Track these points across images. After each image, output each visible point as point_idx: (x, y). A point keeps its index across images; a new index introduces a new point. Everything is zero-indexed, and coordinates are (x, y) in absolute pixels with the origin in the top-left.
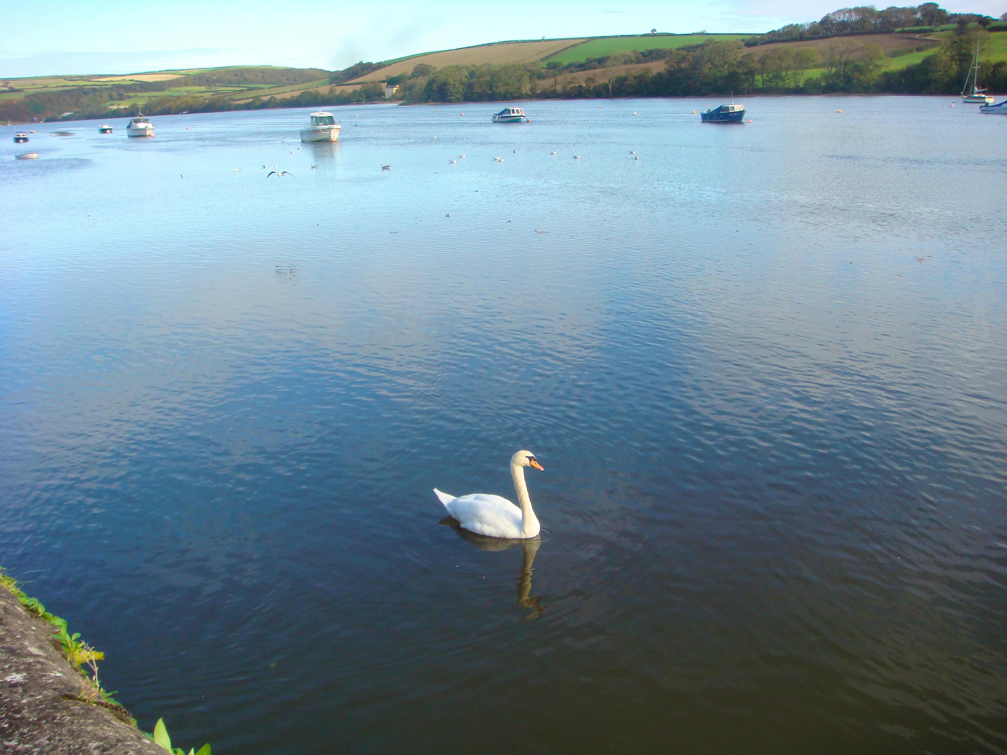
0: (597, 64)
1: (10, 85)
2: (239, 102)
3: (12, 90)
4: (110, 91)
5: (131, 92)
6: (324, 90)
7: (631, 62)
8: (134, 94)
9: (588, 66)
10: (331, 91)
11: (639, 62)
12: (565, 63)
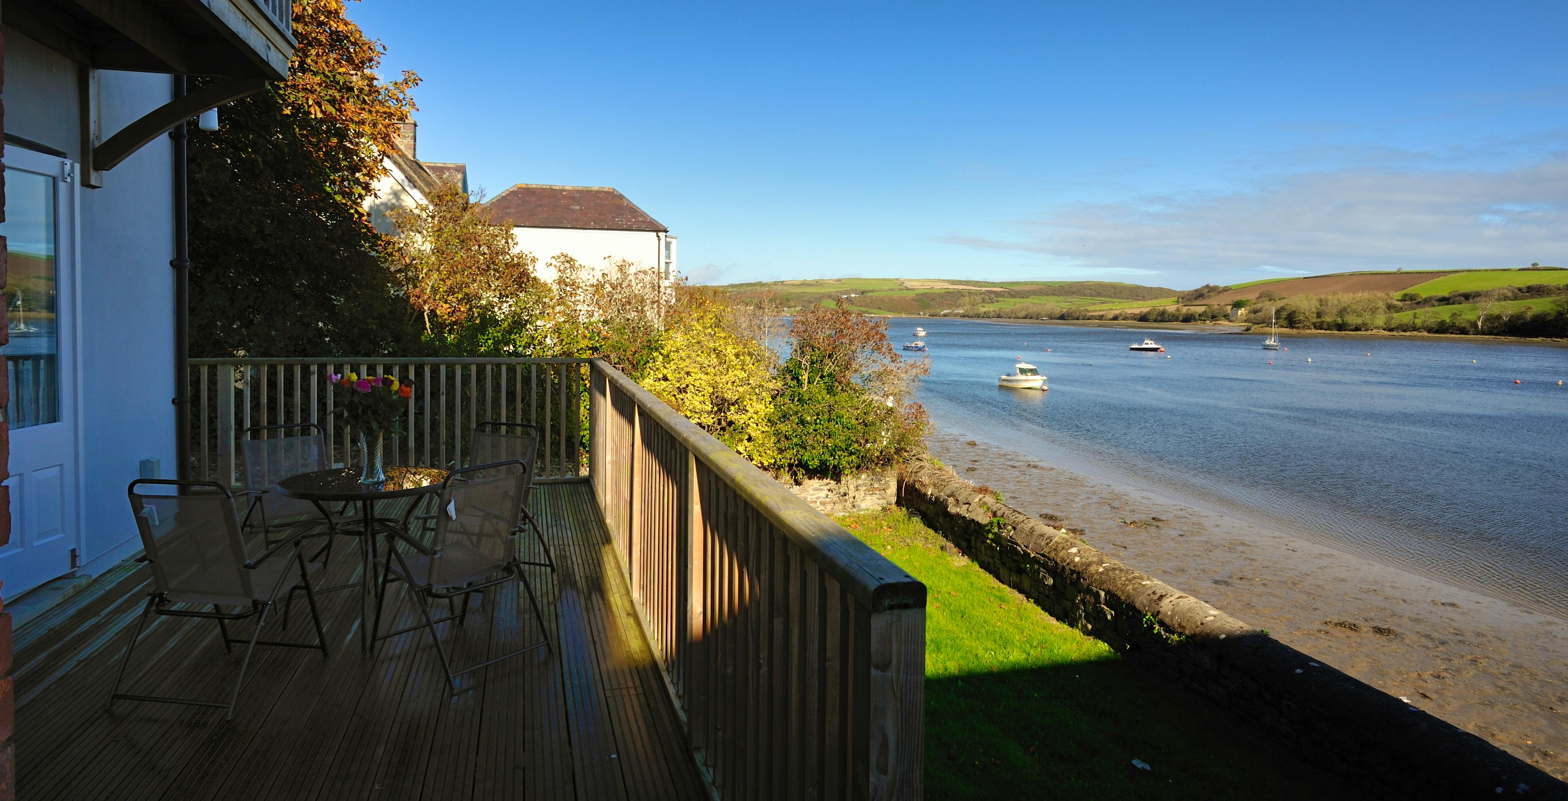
0: (1462, 298)
1: (904, 285)
2: (1093, 314)
3: (907, 289)
4: (983, 296)
5: (1000, 297)
6: (1171, 307)
7: (1506, 298)
8: (1003, 299)
9: (1451, 301)
10: (1178, 310)
11: (1516, 298)
12: (1424, 295)
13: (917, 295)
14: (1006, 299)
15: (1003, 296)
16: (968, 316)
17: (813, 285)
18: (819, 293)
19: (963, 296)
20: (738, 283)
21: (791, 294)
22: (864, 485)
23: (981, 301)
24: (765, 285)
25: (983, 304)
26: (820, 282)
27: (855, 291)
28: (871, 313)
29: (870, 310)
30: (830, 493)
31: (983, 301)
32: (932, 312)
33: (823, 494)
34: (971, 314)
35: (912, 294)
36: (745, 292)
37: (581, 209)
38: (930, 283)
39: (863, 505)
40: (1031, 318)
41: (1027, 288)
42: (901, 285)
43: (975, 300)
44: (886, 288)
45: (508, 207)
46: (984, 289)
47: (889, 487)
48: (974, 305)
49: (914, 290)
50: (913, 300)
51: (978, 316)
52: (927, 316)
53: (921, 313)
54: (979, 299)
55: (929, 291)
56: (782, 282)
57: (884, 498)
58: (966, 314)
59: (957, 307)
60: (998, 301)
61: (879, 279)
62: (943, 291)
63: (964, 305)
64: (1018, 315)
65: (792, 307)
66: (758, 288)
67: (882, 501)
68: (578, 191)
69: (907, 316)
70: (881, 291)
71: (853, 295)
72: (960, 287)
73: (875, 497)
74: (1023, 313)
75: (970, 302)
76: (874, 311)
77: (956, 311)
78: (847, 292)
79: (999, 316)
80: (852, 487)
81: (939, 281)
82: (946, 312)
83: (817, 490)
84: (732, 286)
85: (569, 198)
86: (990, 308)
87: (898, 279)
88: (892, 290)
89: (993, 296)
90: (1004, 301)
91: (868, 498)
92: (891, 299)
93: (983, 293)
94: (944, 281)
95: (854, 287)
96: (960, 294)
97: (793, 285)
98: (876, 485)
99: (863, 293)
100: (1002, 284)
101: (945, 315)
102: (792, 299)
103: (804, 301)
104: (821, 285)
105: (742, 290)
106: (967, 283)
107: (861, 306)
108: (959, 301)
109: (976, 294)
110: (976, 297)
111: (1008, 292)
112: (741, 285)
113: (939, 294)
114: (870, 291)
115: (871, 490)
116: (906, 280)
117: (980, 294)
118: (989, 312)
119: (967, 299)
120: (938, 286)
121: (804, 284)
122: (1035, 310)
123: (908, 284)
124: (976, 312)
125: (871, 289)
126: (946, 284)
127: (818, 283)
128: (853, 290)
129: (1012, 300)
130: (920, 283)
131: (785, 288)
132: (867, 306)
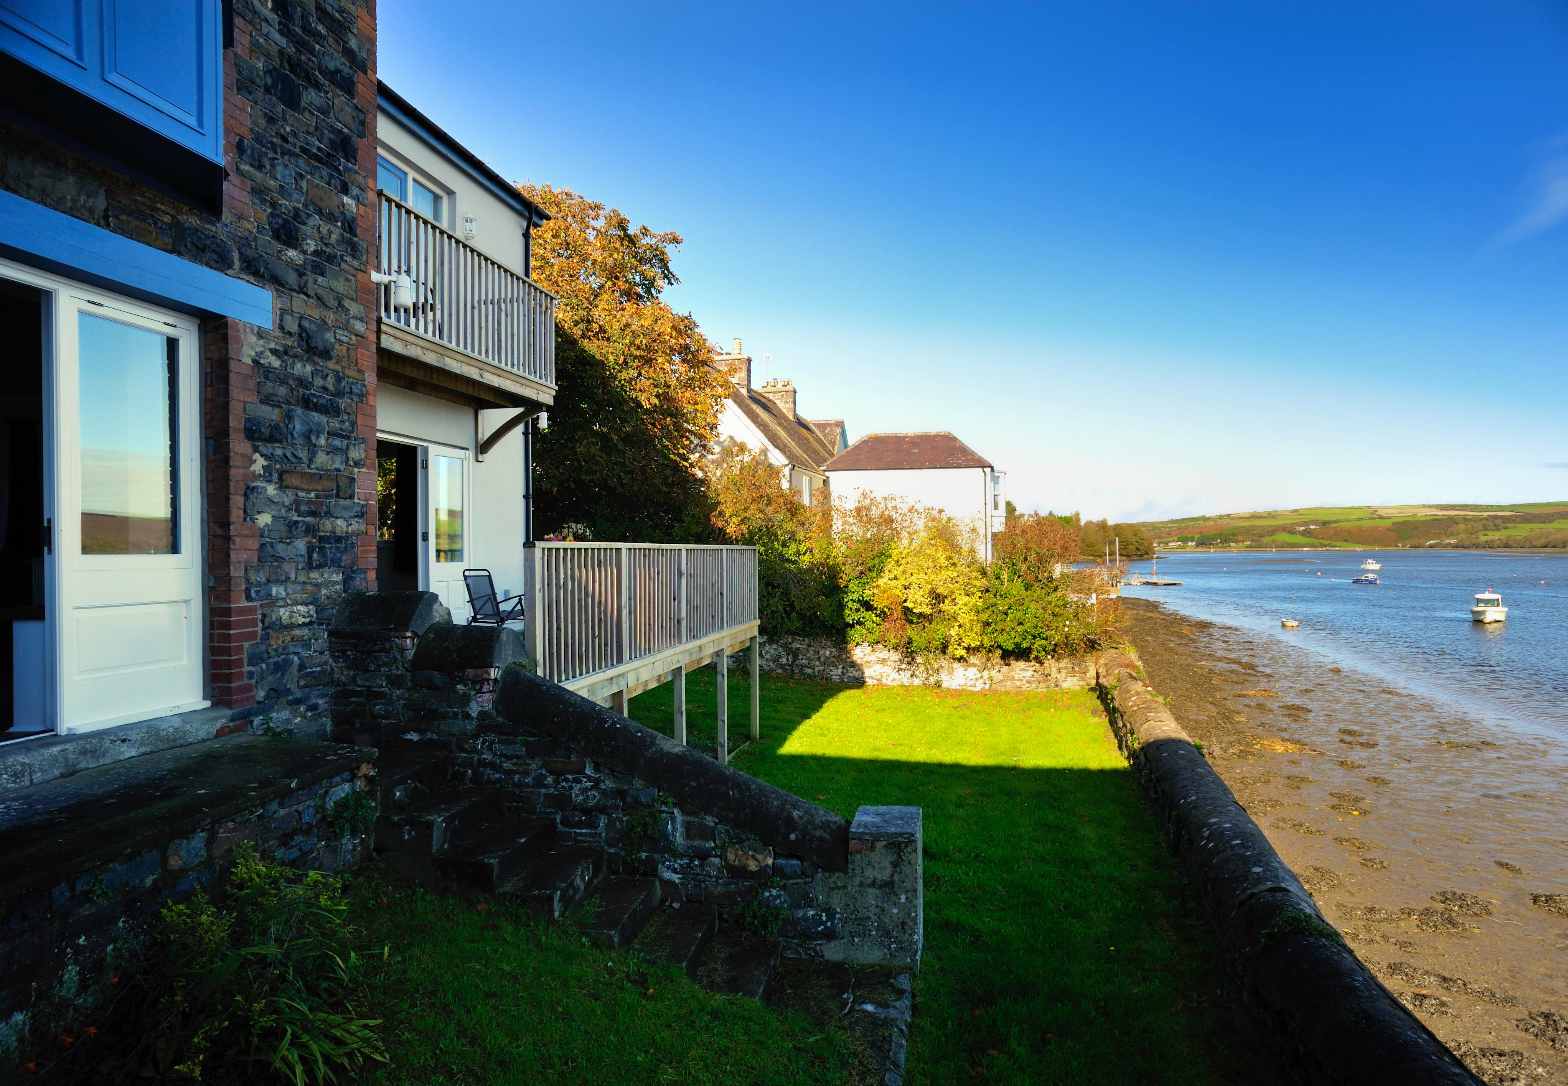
1: (1378, 513)
13: (1394, 524)
14: (1519, 525)
15: (1514, 521)
16: (1463, 547)
17: (1264, 517)
18: (1272, 526)
19: (1457, 524)
20: (1179, 518)
21: (1238, 528)
22: (1065, 668)
23: (1482, 528)
24: (1209, 519)
25: (1485, 532)
26: (1273, 514)
27: (1314, 522)
28: (1335, 546)
29: (1334, 543)
30: (1035, 674)
31: (1485, 528)
32: (1413, 543)
33: (1030, 673)
34: (1467, 544)
35: (1388, 523)
36: (1186, 528)
37: (919, 452)
38: (1411, 510)
39: (1065, 685)
40: (1554, 547)
41: (1551, 511)
42: (1374, 513)
43: (1473, 527)
44: (1354, 517)
45: (859, 454)
46: (1486, 514)
47: (1088, 671)
48: (1472, 534)
49: (1389, 518)
50: (1389, 529)
51: (1477, 546)
52: (1407, 548)
53: (1400, 545)
54: (1478, 526)
55: (1410, 519)
56: (1228, 516)
57: (1083, 680)
58: (1460, 544)
59: (1448, 536)
60: (1506, 528)
61: (1346, 508)
62: (1429, 518)
63: (1458, 534)
64: (1535, 543)
65: (1240, 542)
66: (1201, 522)
67: (1081, 683)
68: (919, 437)
69: (1381, 548)
70: (1347, 520)
71: (1312, 527)
72: (1453, 513)
73: (1075, 679)
74: (1542, 541)
75: (1466, 531)
76: (1338, 544)
77: (1447, 541)
78: (1305, 523)
79: (1507, 546)
80: (1054, 669)
81: (1424, 506)
82: (1432, 542)
83: (1023, 670)
84: (1172, 521)
85: (911, 443)
86: (1494, 536)
87: (1369, 507)
88: (1362, 519)
89: (1499, 522)
90: (1515, 527)
91: (1069, 679)
92: (1360, 529)
93: (1485, 519)
94: (1431, 506)
95: (1313, 517)
96: (1452, 521)
97: (1240, 518)
98: (1077, 669)
99: (1324, 524)
100: (1511, 507)
101: (1431, 546)
102: (1240, 534)
103: (1254, 535)
104: (1274, 517)
105: (1183, 525)
106: (1463, 507)
107: (1323, 539)
108: (1450, 529)
109: (1475, 520)
110: (1475, 524)
111: (1521, 517)
112: (1182, 520)
113: (1423, 522)
114: (1334, 522)
115: (1073, 673)
116: (1380, 507)
117: (1481, 520)
118: (1492, 541)
119: (1462, 527)
120: (1421, 513)
121: (1254, 517)
122: (1559, 536)
123: (1383, 512)
124: (1474, 541)
125: (1335, 519)
126: (1433, 510)
127: (1271, 515)
128: (1312, 521)
129: (1528, 526)
130: (1399, 510)
131: (1232, 522)
132: (1330, 538)
